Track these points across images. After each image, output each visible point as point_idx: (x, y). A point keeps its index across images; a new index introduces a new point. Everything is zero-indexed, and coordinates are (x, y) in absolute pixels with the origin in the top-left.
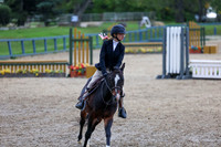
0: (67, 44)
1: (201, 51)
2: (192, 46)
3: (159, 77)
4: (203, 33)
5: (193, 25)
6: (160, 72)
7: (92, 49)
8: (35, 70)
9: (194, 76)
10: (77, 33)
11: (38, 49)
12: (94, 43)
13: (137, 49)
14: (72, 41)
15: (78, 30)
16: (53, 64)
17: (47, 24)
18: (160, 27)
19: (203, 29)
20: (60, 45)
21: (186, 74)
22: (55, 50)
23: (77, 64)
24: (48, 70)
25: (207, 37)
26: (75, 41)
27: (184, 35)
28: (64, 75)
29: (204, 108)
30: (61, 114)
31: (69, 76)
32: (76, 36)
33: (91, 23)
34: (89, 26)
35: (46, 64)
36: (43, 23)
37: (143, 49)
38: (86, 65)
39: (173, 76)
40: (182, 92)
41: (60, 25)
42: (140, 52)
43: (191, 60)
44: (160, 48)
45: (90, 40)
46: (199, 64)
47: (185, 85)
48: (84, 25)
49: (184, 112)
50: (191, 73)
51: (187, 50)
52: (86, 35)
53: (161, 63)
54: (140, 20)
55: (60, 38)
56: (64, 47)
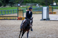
0: (17, 11)
1: (52, 13)
2: (50, 12)
3: (41, 20)
4: (53, 9)
5: (50, 6)
6: (41, 19)
7: (23, 13)
8: (8, 18)
9: (50, 20)
10: (20, 9)
11: (9, 13)
12: (24, 11)
13: (35, 13)
14: (18, 11)
15: (20, 8)
16: (13, 16)
17: (12, 6)
18: (41, 7)
19: (53, 8)
20: (15, 12)
21: (48, 19)
22: (14, 13)
23: (19, 17)
24: (12, 18)
25: (54, 10)
26: (19, 11)
27: (48, 9)
28: (16, 19)
29: (53, 28)
30: (15, 30)
31: (17, 20)
32: (19, 9)
33: (23, 6)
34: (23, 7)
35: (11, 17)
36: (11, 6)
37: (37, 13)
38: (22, 17)
39: (45, 20)
40: (47, 24)
41: (15, 7)
42: (36, 14)
43: (49, 16)
44: (41, 13)
45: (23, 10)
46: (51, 16)
47: (48, 22)
48: (21, 6)
49: (48, 29)
50: (49, 19)
51: (48, 13)
52: (22, 9)
53: (42, 16)
54: (36, 5)
55: (15, 10)
56: (16, 12)
